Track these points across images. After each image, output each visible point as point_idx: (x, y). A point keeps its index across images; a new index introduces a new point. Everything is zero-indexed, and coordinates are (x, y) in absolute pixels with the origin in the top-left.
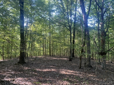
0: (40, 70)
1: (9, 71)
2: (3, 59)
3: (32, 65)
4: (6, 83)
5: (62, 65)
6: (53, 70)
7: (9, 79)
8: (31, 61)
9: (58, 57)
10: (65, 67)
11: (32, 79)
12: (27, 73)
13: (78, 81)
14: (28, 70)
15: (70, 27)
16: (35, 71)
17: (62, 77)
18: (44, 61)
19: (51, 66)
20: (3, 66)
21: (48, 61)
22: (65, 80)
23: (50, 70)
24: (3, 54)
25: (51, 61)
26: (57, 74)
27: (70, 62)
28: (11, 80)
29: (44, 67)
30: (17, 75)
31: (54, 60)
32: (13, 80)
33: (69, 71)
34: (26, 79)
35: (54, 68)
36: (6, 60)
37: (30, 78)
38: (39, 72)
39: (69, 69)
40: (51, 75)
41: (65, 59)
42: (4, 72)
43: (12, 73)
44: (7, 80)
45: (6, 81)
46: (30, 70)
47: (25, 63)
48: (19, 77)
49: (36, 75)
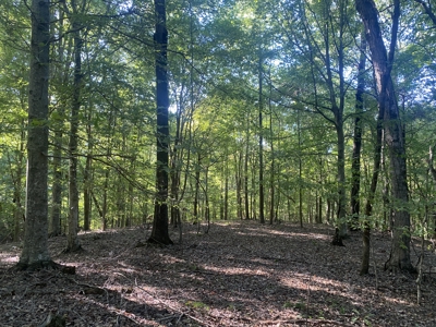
0: (215, 269)
1: (120, 266)
2: (105, 227)
3: (191, 251)
4: (110, 297)
5: (299, 256)
6: (259, 272)
7: (119, 288)
8: (193, 237)
9: (291, 229)
10: (308, 265)
11: (185, 294)
12: (172, 276)
13: (337, 313)
14: (178, 265)
15: (338, 111)
16: (199, 272)
17: (284, 296)
18: (236, 241)
19: (256, 260)
20: (104, 247)
21: (251, 240)
22: (290, 306)
23: (248, 271)
24: (105, 211)
25: (262, 240)
26: (271, 286)
27: (337, 248)
28: (123, 290)
29: (231, 260)
30: (140, 277)
31: (273, 239)
32: (129, 292)
33: (318, 280)
34: (166, 290)
35: (267, 266)
36: (114, 231)
37: (180, 290)
38: (211, 273)
39: (319, 274)
40: (248, 286)
41: (320, 236)
42: (106, 266)
43: (129, 270)
44: (113, 288)
45: (110, 291)
46: (182, 267)
47: (171, 242)
48: (148, 283)
49: (199, 283)
